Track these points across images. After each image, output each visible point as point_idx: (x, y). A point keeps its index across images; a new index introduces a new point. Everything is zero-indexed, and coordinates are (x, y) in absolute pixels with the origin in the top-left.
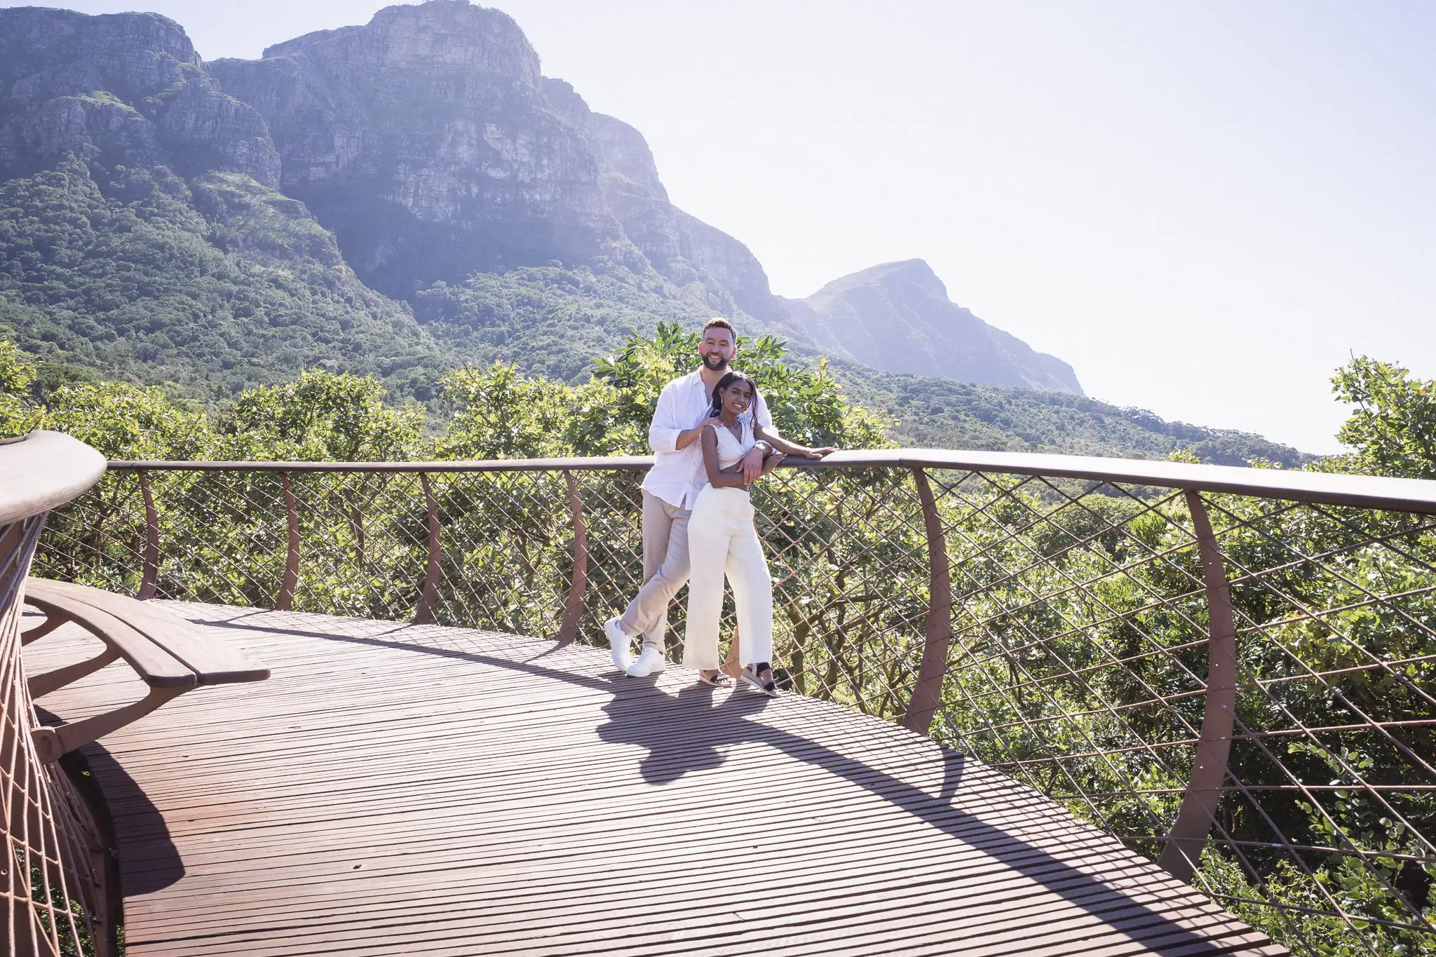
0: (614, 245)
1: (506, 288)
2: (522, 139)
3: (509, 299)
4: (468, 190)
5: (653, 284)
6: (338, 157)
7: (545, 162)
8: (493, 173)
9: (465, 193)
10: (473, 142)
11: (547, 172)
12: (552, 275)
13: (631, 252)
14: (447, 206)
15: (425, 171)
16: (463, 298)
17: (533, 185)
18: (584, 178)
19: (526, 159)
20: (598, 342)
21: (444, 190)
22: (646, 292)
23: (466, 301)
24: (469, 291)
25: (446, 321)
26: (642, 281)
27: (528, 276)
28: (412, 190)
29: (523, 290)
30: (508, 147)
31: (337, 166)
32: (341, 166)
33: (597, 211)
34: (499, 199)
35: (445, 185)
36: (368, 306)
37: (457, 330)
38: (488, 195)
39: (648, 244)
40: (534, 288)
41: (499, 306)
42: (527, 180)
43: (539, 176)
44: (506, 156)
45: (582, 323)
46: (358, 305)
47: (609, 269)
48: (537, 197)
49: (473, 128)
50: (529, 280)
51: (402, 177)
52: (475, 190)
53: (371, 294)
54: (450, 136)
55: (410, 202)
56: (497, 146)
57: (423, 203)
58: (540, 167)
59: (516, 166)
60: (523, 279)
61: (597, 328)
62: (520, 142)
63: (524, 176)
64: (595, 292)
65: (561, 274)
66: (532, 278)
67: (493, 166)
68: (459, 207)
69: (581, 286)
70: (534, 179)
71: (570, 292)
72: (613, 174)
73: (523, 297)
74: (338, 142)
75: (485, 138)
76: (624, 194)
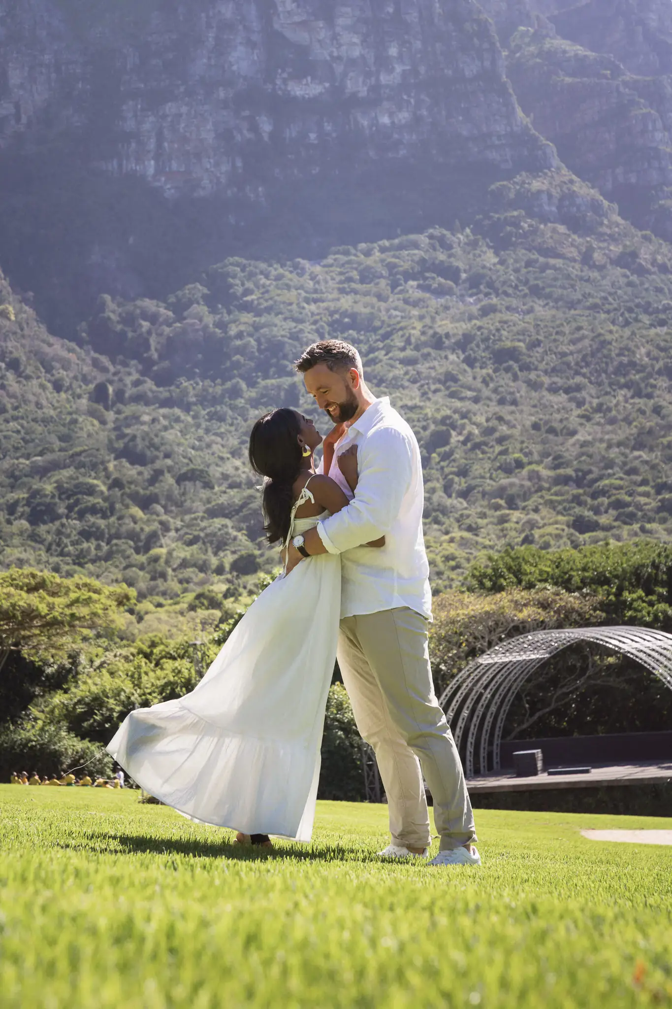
0: (536, 185)
1: (315, 301)
2: (345, 17)
3: (315, 322)
4: (254, 128)
5: (616, 249)
6: (17, 106)
7: (393, 51)
8: (298, 90)
9: (249, 135)
10: (255, 37)
11: (399, 69)
12: (406, 265)
13: (572, 195)
14: (217, 164)
15: (170, 108)
16: (233, 330)
17: (374, 100)
18: (471, 69)
19: (356, 52)
20: (444, 383)
21: (208, 135)
22: (601, 268)
23: (240, 336)
24: (247, 318)
25: (204, 377)
26: (590, 250)
27: (361, 273)
28: (152, 145)
29: (346, 303)
30: (322, 35)
31: (18, 119)
32: (24, 119)
33: (500, 128)
34: (313, 136)
35: (209, 126)
36: (49, 369)
37: (219, 390)
38: (291, 132)
39: (619, 170)
40: (366, 294)
41: (295, 336)
42: (363, 92)
43: (384, 79)
44: (321, 53)
45: (426, 350)
46: (29, 371)
47: (525, 235)
48: (385, 120)
49: (252, 12)
50: (362, 281)
51: (130, 125)
52: (266, 126)
53: (57, 348)
54: (211, 35)
55: (151, 166)
56: (302, 37)
57: (174, 166)
58: (384, 63)
59: (339, 69)
60: (350, 280)
61: (452, 357)
62: (341, 21)
63: (356, 85)
64: (490, 285)
65: (423, 261)
66: (367, 276)
67: (298, 76)
68: (239, 164)
69: (464, 276)
70: (376, 88)
71: (440, 292)
72: (548, 44)
73: (345, 314)
74: (15, 77)
75: (276, 26)
76: (568, 80)
